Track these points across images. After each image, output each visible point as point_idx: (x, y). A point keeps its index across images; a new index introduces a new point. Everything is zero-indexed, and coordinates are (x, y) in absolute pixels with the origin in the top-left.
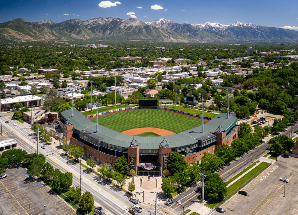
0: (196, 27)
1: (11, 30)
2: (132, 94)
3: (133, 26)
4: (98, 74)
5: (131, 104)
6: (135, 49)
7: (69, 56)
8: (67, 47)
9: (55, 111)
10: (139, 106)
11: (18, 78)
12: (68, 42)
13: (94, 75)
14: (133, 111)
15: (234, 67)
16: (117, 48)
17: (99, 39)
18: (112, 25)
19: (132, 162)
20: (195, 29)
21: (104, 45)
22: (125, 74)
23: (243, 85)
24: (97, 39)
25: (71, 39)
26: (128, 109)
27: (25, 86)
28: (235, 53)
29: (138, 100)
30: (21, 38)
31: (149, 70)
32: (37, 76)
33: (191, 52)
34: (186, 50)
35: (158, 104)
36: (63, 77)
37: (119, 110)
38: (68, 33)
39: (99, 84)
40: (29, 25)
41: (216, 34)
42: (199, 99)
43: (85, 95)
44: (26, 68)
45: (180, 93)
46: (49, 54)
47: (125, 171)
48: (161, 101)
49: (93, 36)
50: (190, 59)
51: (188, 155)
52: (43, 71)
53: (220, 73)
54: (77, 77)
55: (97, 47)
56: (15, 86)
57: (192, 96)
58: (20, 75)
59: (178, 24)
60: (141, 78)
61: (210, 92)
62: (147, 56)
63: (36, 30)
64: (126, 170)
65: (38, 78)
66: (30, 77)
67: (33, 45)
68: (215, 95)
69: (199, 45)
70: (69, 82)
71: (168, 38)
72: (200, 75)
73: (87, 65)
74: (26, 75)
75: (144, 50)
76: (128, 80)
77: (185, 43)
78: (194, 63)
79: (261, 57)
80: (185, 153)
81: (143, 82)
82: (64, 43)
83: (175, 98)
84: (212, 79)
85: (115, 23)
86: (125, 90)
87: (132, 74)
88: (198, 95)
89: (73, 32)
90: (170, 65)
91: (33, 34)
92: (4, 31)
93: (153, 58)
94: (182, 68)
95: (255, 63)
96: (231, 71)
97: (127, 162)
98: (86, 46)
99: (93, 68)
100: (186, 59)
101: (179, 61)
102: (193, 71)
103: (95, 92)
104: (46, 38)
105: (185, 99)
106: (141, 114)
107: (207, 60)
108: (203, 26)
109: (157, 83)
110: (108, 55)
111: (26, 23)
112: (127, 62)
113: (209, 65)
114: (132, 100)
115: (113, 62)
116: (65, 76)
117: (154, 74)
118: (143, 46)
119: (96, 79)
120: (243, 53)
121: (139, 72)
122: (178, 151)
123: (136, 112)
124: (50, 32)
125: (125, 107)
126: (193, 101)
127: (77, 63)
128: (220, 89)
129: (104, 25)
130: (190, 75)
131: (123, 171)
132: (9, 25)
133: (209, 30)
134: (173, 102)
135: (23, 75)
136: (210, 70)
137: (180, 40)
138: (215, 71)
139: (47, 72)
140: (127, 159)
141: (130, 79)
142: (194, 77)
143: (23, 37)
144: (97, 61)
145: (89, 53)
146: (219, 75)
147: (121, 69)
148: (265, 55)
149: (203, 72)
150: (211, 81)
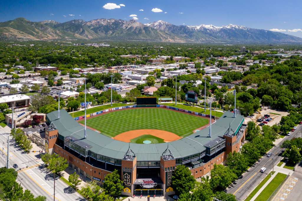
0: (192, 29)
1: (12, 29)
2: (130, 92)
3: (133, 27)
4: (97, 71)
5: (128, 102)
6: (135, 48)
7: (70, 54)
8: (69, 46)
9: (42, 112)
10: (136, 105)
11: (11, 76)
12: (71, 41)
13: (92, 73)
14: (131, 110)
15: (230, 64)
16: (119, 47)
17: (102, 39)
18: (115, 26)
19: (126, 179)
20: (191, 31)
21: (106, 44)
22: (124, 71)
23: (242, 82)
24: (100, 39)
25: (74, 39)
26: (125, 108)
27: (16, 85)
28: (229, 52)
29: (135, 98)
30: (23, 37)
31: (148, 67)
32: (32, 74)
33: (188, 51)
34: (182, 49)
35: (157, 102)
36: (60, 75)
37: (115, 109)
38: (72, 33)
39: (96, 82)
40: (31, 24)
41: (210, 35)
42: (200, 96)
43: (80, 94)
44: (22, 66)
45: (180, 90)
46: (50, 52)
47: (117, 191)
48: (161, 99)
49: (95, 36)
50: (187, 57)
51: (196, 167)
52: (39, 69)
53: (217, 70)
54: (75, 75)
55: (99, 46)
56: (6, 85)
57: (193, 93)
58: (14, 73)
59: (175, 26)
60: (139, 75)
61: (210, 88)
62: (146, 54)
63: (38, 29)
64: (118, 189)
65: (33, 76)
66: (25, 74)
67: (34, 44)
68: (215, 92)
69: (195, 45)
70: (66, 80)
71: (166, 39)
72: (199, 72)
73: (86, 62)
74: (21, 73)
75: (143, 49)
76: (127, 77)
77: (182, 43)
78: (191, 61)
79: (253, 55)
80: (192, 164)
81: (142, 79)
82: (67, 42)
83: (175, 95)
84: (211, 76)
85: (117, 25)
86: (123, 88)
87: (131, 71)
88: (199, 92)
89: (77, 32)
90: (169, 62)
91: (36, 34)
92: (5, 30)
93: (152, 56)
94: (180, 65)
95: (249, 61)
96: (228, 68)
97: (120, 179)
98: (88, 45)
99: (92, 65)
100: (184, 57)
101: (177, 59)
102: (191, 68)
103: (92, 90)
104: (49, 38)
105: (186, 96)
106: (139, 114)
107: (204, 58)
108: (198, 27)
109: (155, 80)
110: (109, 53)
111: (28, 22)
112: (127, 60)
113: (206, 62)
114: (130, 97)
115: (113, 59)
116: (62, 74)
117: (153, 71)
118: (143, 45)
119: (93, 77)
120: (236, 52)
121: (138, 69)
122: (184, 163)
123: (134, 111)
124: (54, 31)
125: (122, 106)
126: (194, 98)
127: (77, 61)
128: (219, 85)
129: (107, 26)
130: (188, 72)
131: (115, 192)
132: (10, 24)
133: (204, 32)
134: (173, 99)
135: (18, 73)
136: (208, 67)
137: (177, 40)
138: (212, 68)
139: (44, 70)
140: (120, 174)
141: (129, 76)
142: (193, 74)
143: (25, 36)
144: (97, 59)
145: (91, 52)
146: (216, 72)
147: (120, 67)
148: (257, 54)
149: (201, 69)
150: (210, 78)
